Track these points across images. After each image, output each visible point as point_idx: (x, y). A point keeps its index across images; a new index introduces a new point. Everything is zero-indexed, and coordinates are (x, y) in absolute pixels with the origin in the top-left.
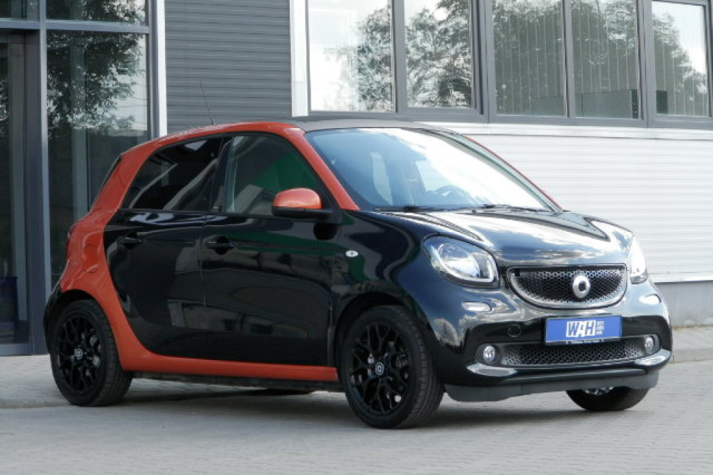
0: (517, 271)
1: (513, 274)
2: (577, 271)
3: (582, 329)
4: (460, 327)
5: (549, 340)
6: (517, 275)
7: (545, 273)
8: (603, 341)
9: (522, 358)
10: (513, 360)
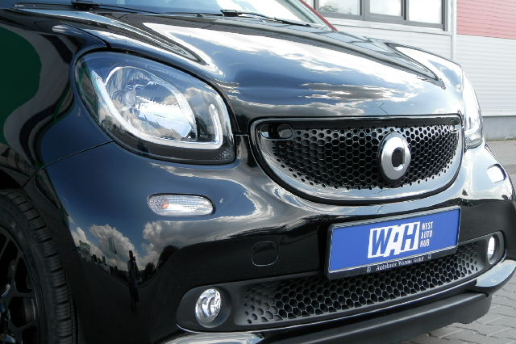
0: (273, 126)
1: (266, 134)
2: (388, 129)
3: (396, 240)
4: (147, 242)
5: (335, 268)
6: (273, 135)
7: (315, 132)
8: (429, 258)
9: (279, 305)
10: (261, 311)
